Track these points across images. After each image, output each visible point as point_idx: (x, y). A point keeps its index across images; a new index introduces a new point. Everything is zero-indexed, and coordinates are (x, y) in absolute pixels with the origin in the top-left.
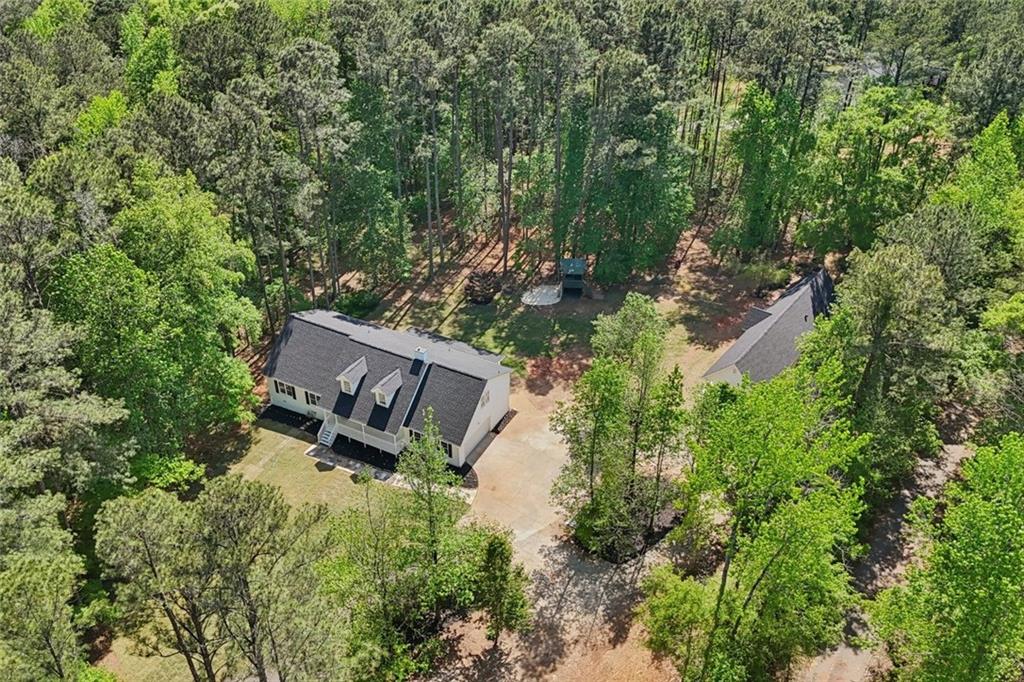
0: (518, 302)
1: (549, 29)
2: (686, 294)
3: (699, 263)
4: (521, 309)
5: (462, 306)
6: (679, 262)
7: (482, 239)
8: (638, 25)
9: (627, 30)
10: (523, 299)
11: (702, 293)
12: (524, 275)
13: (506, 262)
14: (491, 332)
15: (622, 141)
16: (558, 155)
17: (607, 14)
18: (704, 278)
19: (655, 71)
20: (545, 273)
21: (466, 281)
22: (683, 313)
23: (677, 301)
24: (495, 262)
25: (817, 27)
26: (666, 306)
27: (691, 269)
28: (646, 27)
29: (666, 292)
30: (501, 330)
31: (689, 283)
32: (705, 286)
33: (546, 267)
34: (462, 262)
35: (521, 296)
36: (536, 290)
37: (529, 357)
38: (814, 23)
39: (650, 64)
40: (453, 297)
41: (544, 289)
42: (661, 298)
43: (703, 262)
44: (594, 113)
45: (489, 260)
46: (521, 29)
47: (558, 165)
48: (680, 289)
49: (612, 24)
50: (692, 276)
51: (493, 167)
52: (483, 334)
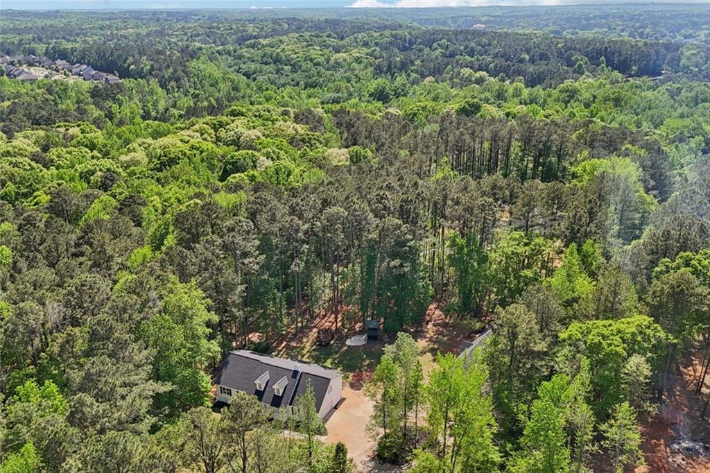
0: (344, 344)
1: (355, 210)
2: (431, 337)
3: (438, 322)
4: (345, 348)
5: (314, 347)
6: (428, 321)
7: (323, 312)
8: (398, 206)
9: (392, 208)
10: (347, 343)
11: (440, 337)
12: (346, 330)
13: (337, 324)
14: (329, 361)
15: (393, 260)
16: (362, 268)
17: (383, 201)
18: (441, 329)
19: (406, 227)
20: (358, 329)
21: (316, 335)
22: (430, 347)
23: (427, 341)
24: (330, 324)
25: (484, 204)
26: (422, 344)
27: (434, 325)
28: (401, 207)
29: (422, 337)
30: (335, 359)
31: (433, 332)
32: (442, 334)
33: (358, 326)
34: (313, 325)
35: (345, 341)
36: (353, 338)
37: (351, 372)
38: (482, 203)
39: (404, 224)
40: (308, 344)
41: (357, 338)
42: (419, 340)
43: (441, 321)
44: (378, 248)
45: (327, 324)
46: (341, 210)
47: (362, 273)
48: (428, 336)
49: (385, 207)
50: (434, 328)
51: (329, 275)
52: (325, 362)
